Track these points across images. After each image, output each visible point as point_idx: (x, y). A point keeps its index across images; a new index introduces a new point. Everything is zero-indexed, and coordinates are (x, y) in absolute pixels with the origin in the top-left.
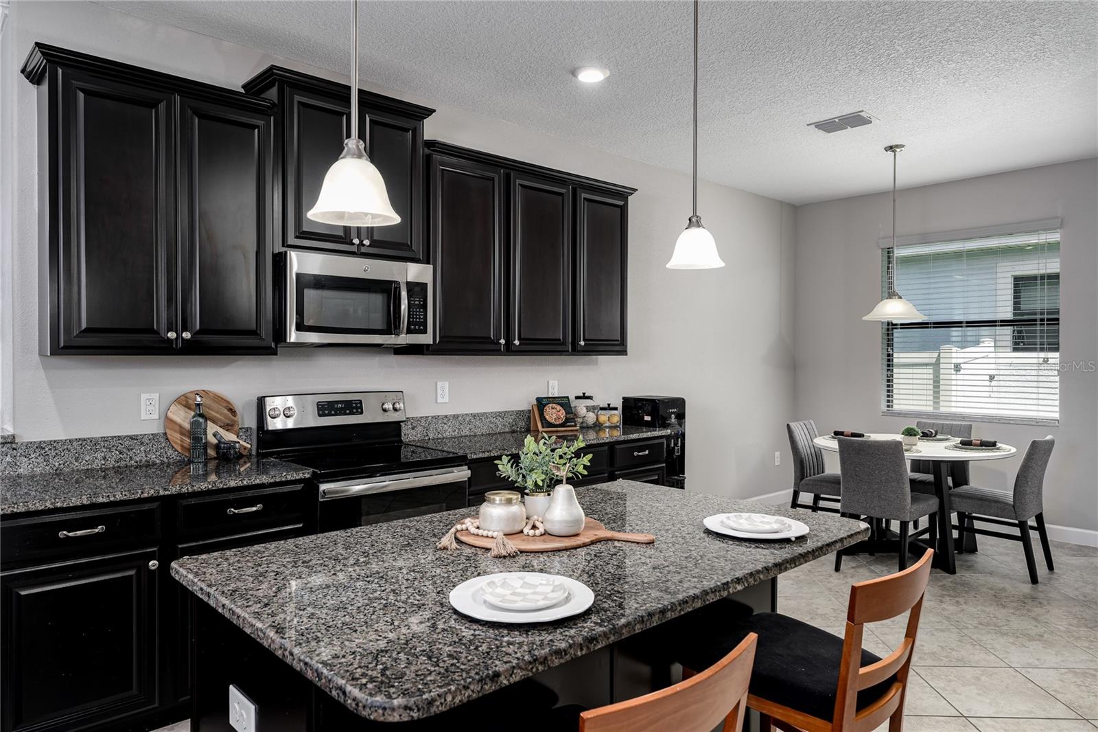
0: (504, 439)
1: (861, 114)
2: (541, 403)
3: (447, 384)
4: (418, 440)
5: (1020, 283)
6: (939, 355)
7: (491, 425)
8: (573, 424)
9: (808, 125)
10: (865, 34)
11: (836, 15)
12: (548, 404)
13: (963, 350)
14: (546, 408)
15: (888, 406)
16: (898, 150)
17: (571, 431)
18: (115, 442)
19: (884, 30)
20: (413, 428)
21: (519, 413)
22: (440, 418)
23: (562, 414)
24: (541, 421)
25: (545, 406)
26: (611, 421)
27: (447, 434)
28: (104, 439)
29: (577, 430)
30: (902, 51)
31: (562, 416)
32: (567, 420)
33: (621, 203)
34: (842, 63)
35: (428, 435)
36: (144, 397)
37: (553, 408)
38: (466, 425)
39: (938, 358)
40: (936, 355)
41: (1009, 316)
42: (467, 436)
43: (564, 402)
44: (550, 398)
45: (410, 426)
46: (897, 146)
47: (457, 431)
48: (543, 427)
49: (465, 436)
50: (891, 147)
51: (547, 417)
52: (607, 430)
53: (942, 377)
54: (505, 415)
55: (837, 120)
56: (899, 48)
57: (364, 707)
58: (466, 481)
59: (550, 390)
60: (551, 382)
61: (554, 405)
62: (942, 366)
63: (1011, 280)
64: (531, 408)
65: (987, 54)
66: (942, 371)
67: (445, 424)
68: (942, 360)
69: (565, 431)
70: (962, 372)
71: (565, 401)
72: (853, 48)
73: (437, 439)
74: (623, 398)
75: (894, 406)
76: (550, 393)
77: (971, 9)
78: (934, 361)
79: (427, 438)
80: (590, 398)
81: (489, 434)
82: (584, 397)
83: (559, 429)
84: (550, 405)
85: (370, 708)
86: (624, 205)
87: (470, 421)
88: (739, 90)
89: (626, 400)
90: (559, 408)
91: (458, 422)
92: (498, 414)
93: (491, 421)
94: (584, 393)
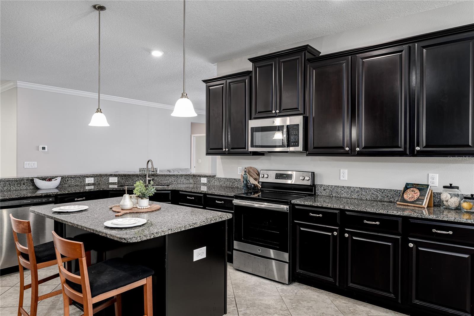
2: (407, 187)
3: (346, 171)
4: (327, 196)
7: (373, 195)
12: (410, 188)
14: (409, 190)
18: (231, 180)
20: (324, 190)
22: (339, 187)
23: (417, 195)
27: (343, 195)
28: (229, 179)
35: (332, 194)
36: (239, 168)
37: (413, 191)
38: (355, 193)
42: (356, 199)
44: (415, 184)
45: (323, 189)
49: (354, 198)
51: (405, 196)
60: (430, 175)
67: (342, 190)
69: (414, 207)
73: (337, 197)
79: (331, 196)
80: (455, 188)
81: (372, 200)
82: (451, 187)
83: (409, 204)
84: (412, 189)
87: (358, 191)
91: (350, 190)
92: (379, 190)
93: (373, 193)
94: (451, 185)
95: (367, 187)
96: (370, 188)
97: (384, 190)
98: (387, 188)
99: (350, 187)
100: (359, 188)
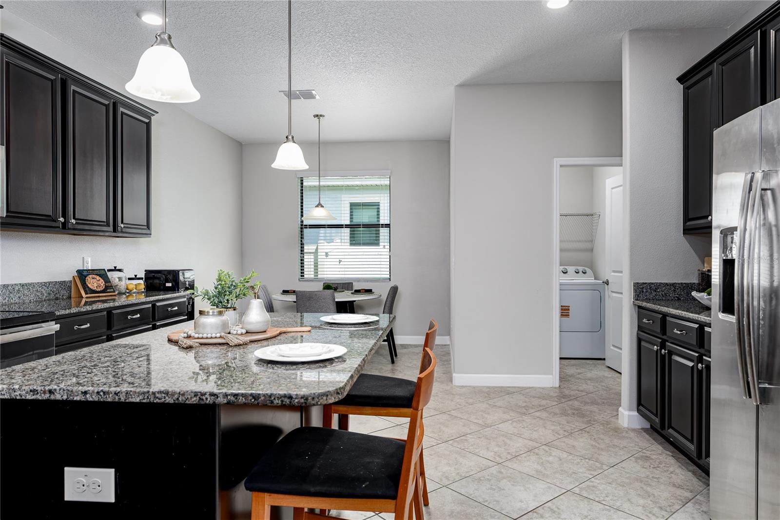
0: (49, 305)
1: (313, 91)
2: (82, 275)
5: (353, 206)
6: (317, 248)
7: (37, 294)
8: (112, 290)
9: (280, 91)
10: (339, 46)
11: (330, 31)
12: (88, 275)
13: (330, 244)
14: (87, 278)
15: (302, 276)
16: (321, 118)
17: (111, 296)
19: (349, 46)
21: (62, 283)
23: (102, 283)
24: (84, 289)
25: (86, 277)
26: (138, 289)
29: (115, 295)
30: (351, 61)
31: (102, 285)
32: (107, 288)
33: (147, 121)
34: (319, 59)
37: (93, 278)
38: (15, 294)
39: (317, 249)
40: (315, 247)
41: (348, 223)
42: (16, 303)
43: (102, 274)
44: (89, 270)
46: (321, 116)
47: (7, 299)
48: (86, 294)
49: (14, 303)
50: (317, 116)
51: (89, 285)
52: (134, 295)
53: (319, 260)
54: (49, 285)
55: (298, 92)
56: (351, 59)
57: (313, 398)
58: (53, 334)
59: (85, 264)
60: (85, 258)
61: (94, 276)
62: (319, 254)
63: (349, 205)
64: (72, 279)
65: (388, 74)
66: (319, 257)
68: (319, 251)
69: (105, 296)
70: (329, 257)
71: (102, 272)
72: (329, 52)
74: (146, 271)
75: (305, 276)
76: (85, 266)
77: (392, 49)
78: (314, 251)
80: (120, 270)
82: (115, 269)
83: (101, 294)
84: (91, 276)
85: (318, 398)
86: (149, 122)
87: (19, 290)
88: (251, 58)
89: (148, 273)
90: (98, 278)
91: (8, 291)
92: (43, 284)
93: (37, 290)
94: (115, 267)
95: (30, 282)
96: (33, 283)
97: (50, 283)
98: (52, 281)
99: (8, 286)
100: (20, 284)
